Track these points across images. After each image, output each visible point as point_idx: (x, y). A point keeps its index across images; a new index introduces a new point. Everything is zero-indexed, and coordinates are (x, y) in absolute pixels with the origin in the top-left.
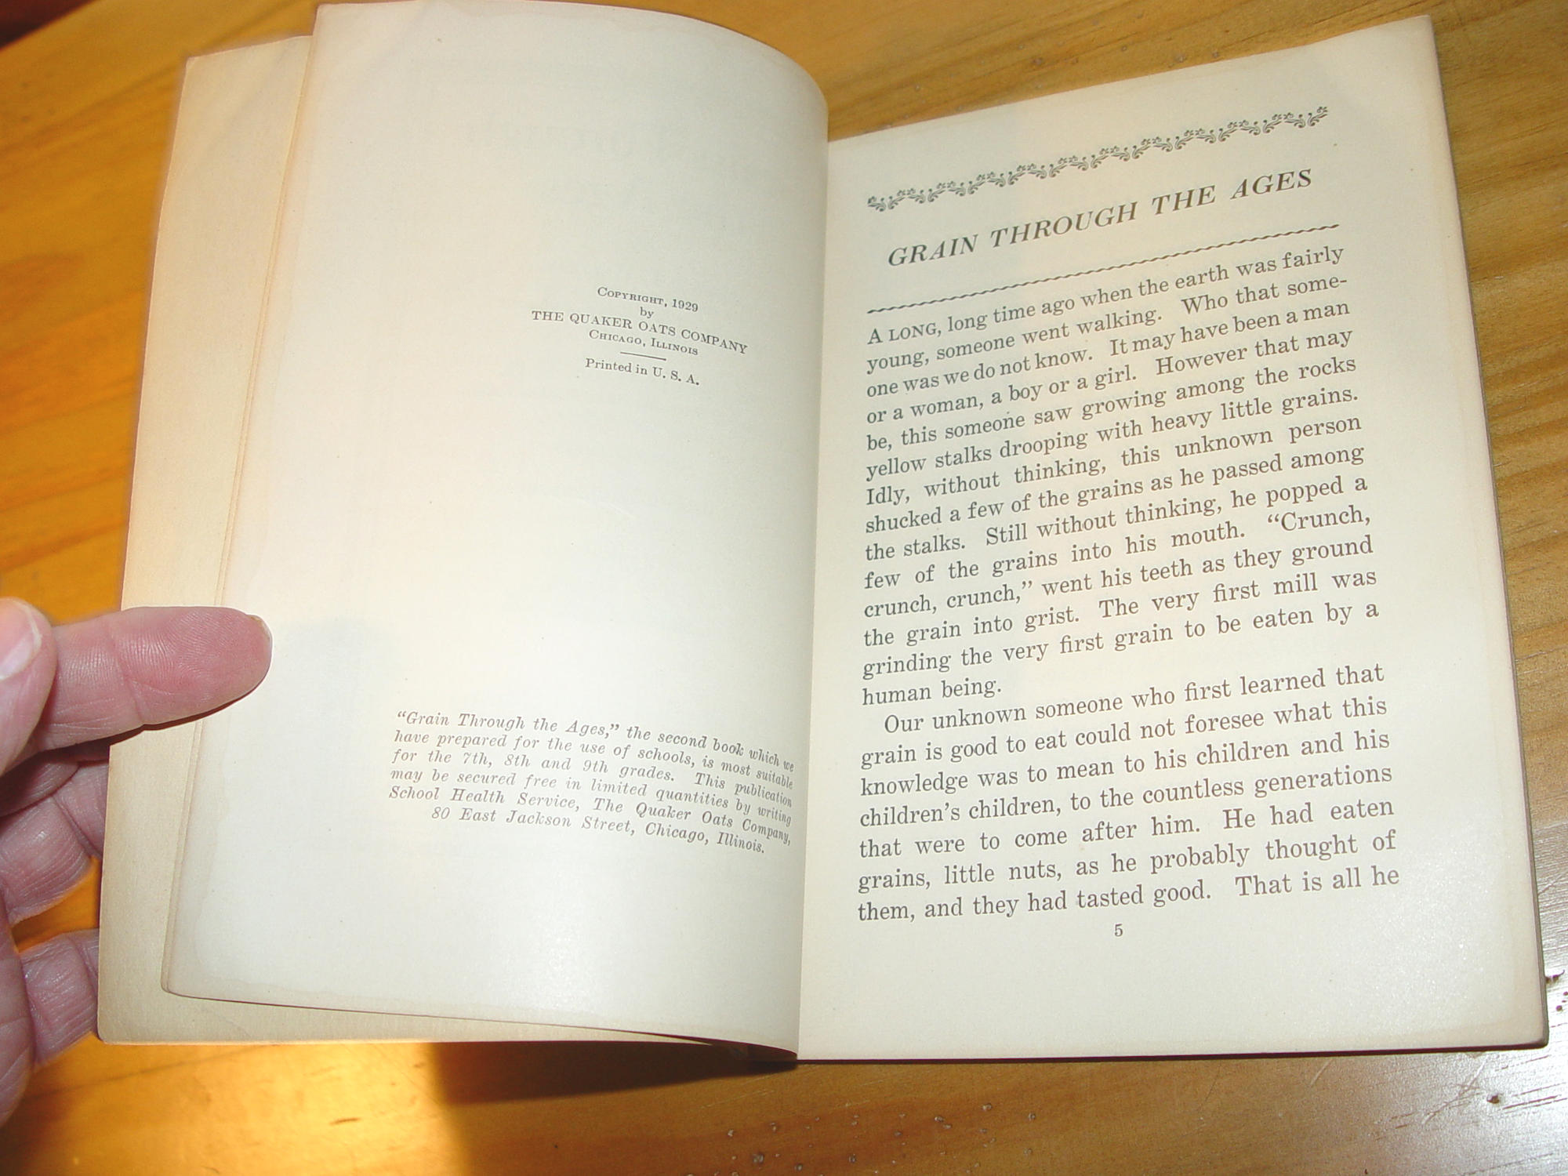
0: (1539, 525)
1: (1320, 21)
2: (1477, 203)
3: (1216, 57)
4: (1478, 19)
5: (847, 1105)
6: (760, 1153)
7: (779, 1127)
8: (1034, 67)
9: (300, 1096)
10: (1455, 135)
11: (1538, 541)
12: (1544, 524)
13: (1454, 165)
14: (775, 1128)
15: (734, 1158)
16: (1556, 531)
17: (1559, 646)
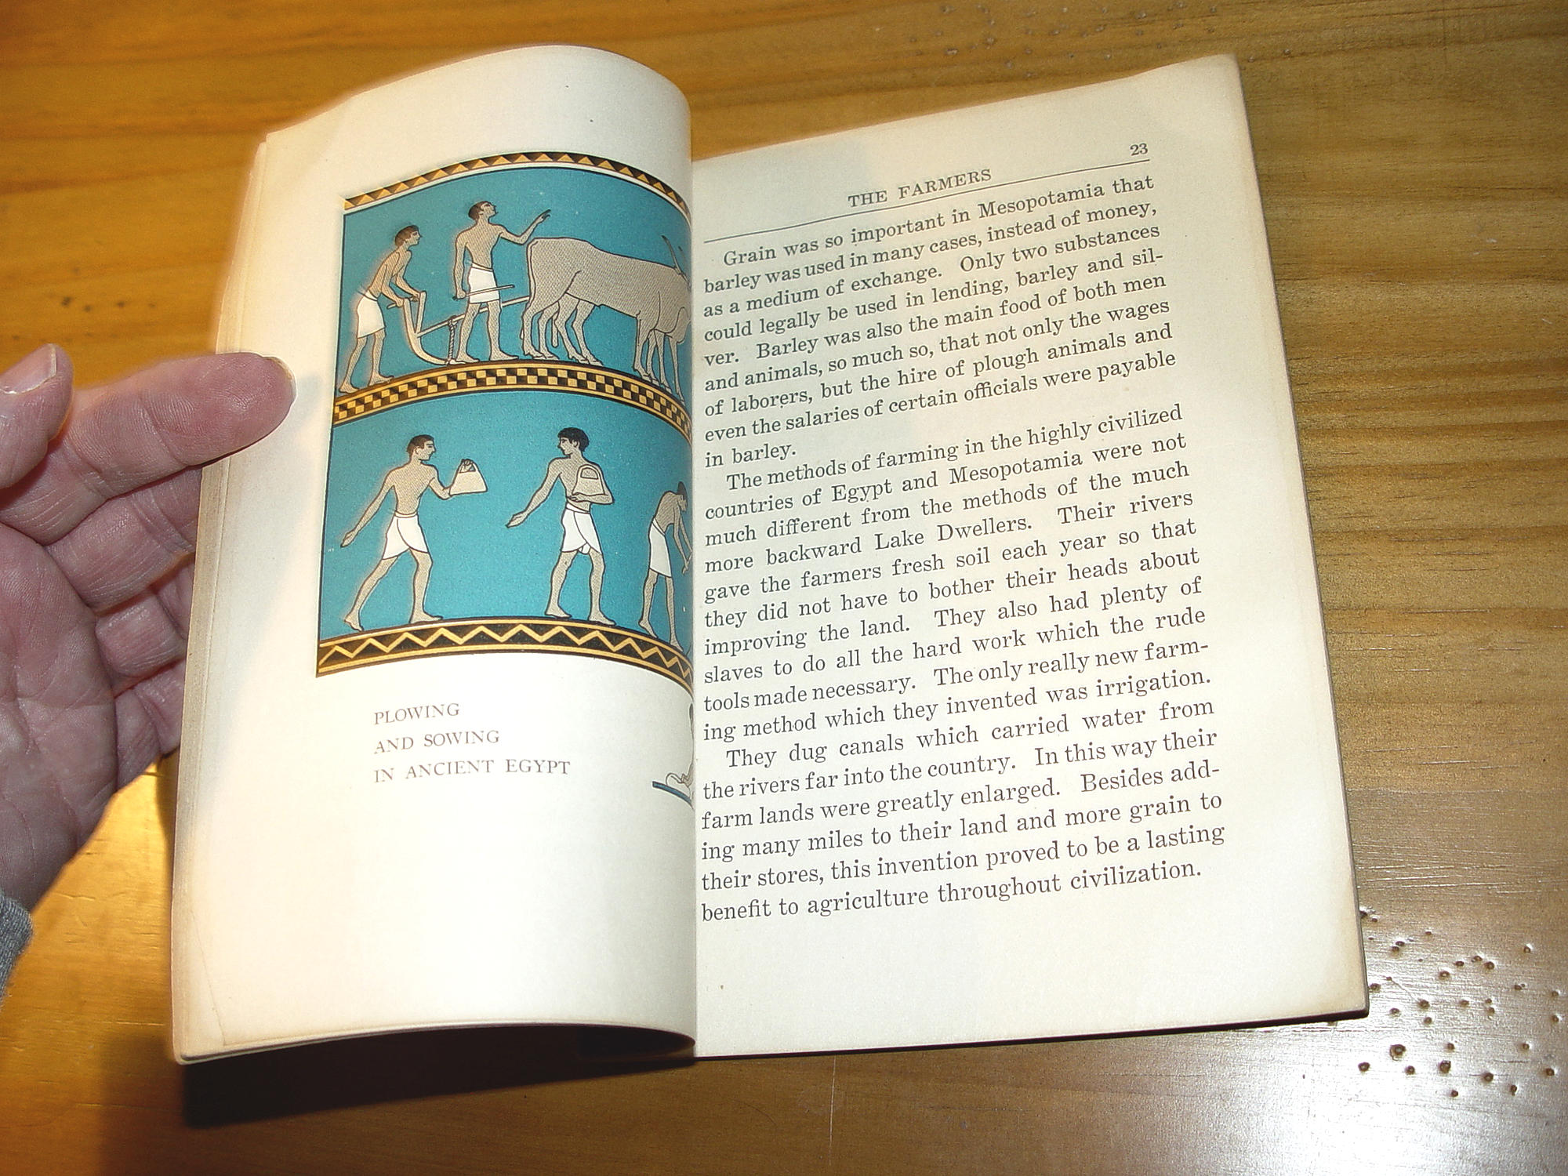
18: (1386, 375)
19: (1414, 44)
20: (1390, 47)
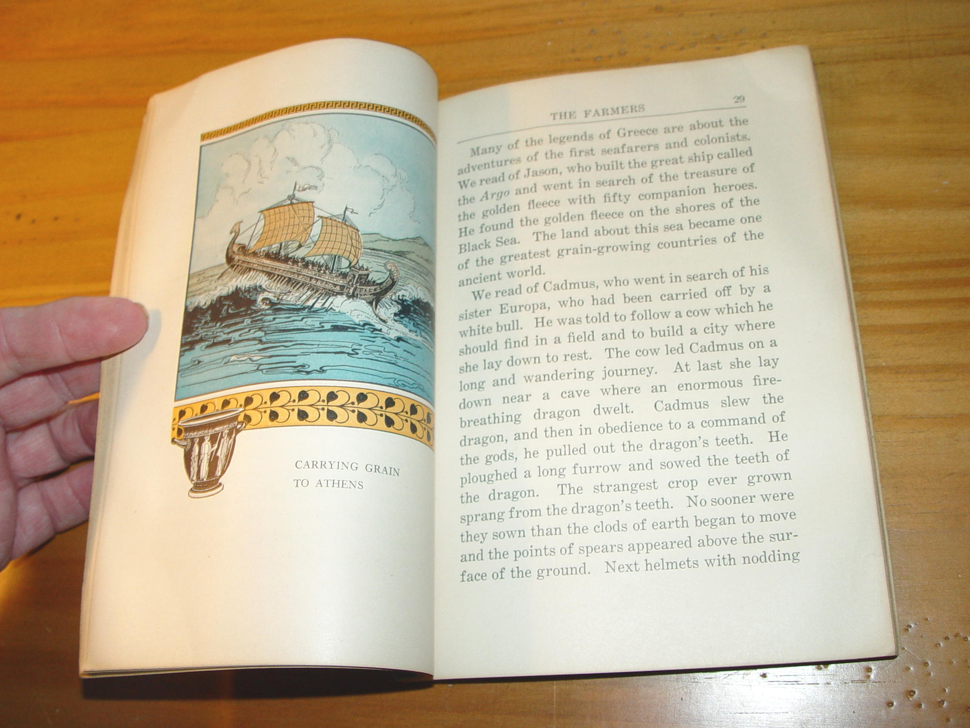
18: (884, 269)
19: (891, 58)
20: (876, 59)
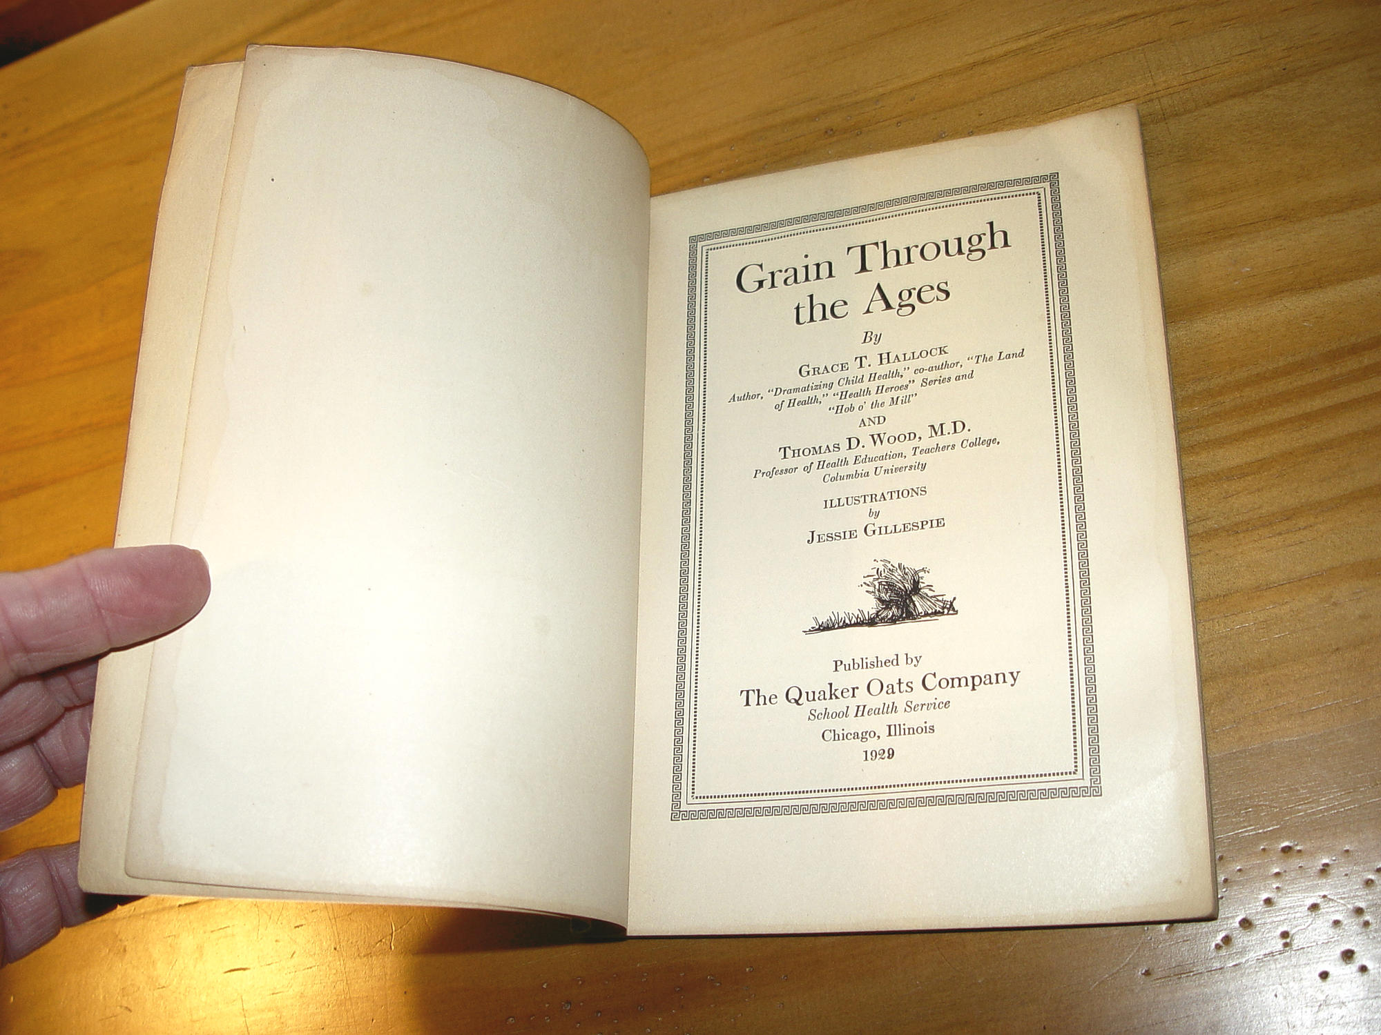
0: (1204, 520)
1: (1054, 110)
2: (1169, 261)
3: (971, 134)
4: (1177, 115)
5: (638, 965)
6: (568, 1002)
7: (584, 982)
8: (826, 136)
9: (200, 948)
10: (1156, 206)
11: (1202, 533)
12: (1208, 519)
13: (1154, 229)
14: (580, 982)
15: (547, 1005)
16: (1216, 526)
17: (1214, 616)
